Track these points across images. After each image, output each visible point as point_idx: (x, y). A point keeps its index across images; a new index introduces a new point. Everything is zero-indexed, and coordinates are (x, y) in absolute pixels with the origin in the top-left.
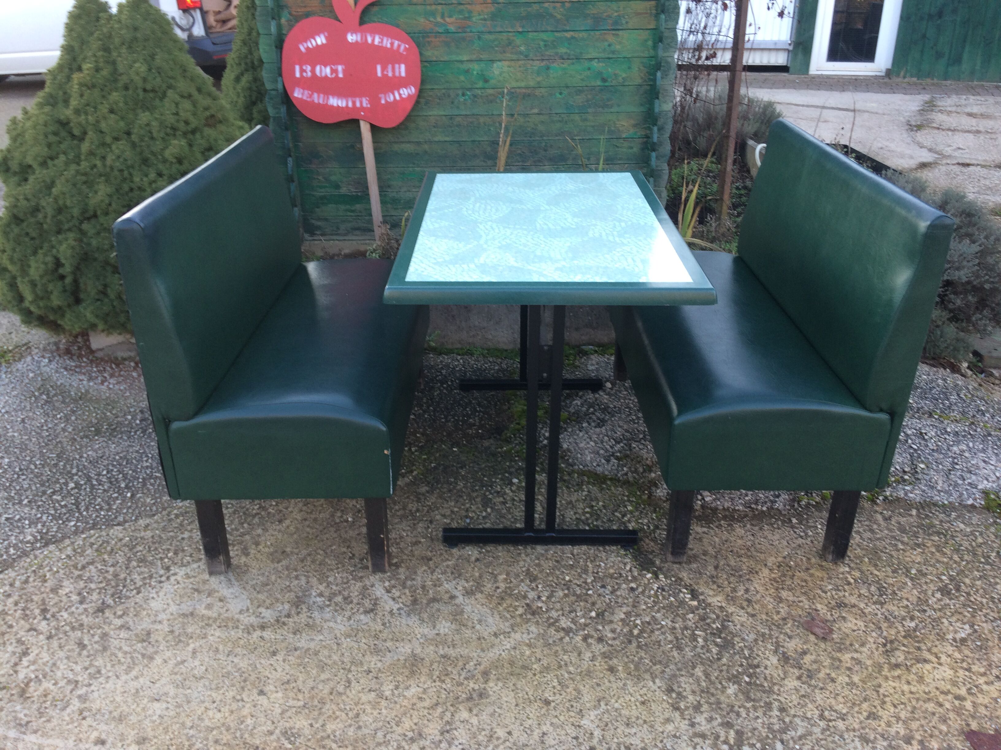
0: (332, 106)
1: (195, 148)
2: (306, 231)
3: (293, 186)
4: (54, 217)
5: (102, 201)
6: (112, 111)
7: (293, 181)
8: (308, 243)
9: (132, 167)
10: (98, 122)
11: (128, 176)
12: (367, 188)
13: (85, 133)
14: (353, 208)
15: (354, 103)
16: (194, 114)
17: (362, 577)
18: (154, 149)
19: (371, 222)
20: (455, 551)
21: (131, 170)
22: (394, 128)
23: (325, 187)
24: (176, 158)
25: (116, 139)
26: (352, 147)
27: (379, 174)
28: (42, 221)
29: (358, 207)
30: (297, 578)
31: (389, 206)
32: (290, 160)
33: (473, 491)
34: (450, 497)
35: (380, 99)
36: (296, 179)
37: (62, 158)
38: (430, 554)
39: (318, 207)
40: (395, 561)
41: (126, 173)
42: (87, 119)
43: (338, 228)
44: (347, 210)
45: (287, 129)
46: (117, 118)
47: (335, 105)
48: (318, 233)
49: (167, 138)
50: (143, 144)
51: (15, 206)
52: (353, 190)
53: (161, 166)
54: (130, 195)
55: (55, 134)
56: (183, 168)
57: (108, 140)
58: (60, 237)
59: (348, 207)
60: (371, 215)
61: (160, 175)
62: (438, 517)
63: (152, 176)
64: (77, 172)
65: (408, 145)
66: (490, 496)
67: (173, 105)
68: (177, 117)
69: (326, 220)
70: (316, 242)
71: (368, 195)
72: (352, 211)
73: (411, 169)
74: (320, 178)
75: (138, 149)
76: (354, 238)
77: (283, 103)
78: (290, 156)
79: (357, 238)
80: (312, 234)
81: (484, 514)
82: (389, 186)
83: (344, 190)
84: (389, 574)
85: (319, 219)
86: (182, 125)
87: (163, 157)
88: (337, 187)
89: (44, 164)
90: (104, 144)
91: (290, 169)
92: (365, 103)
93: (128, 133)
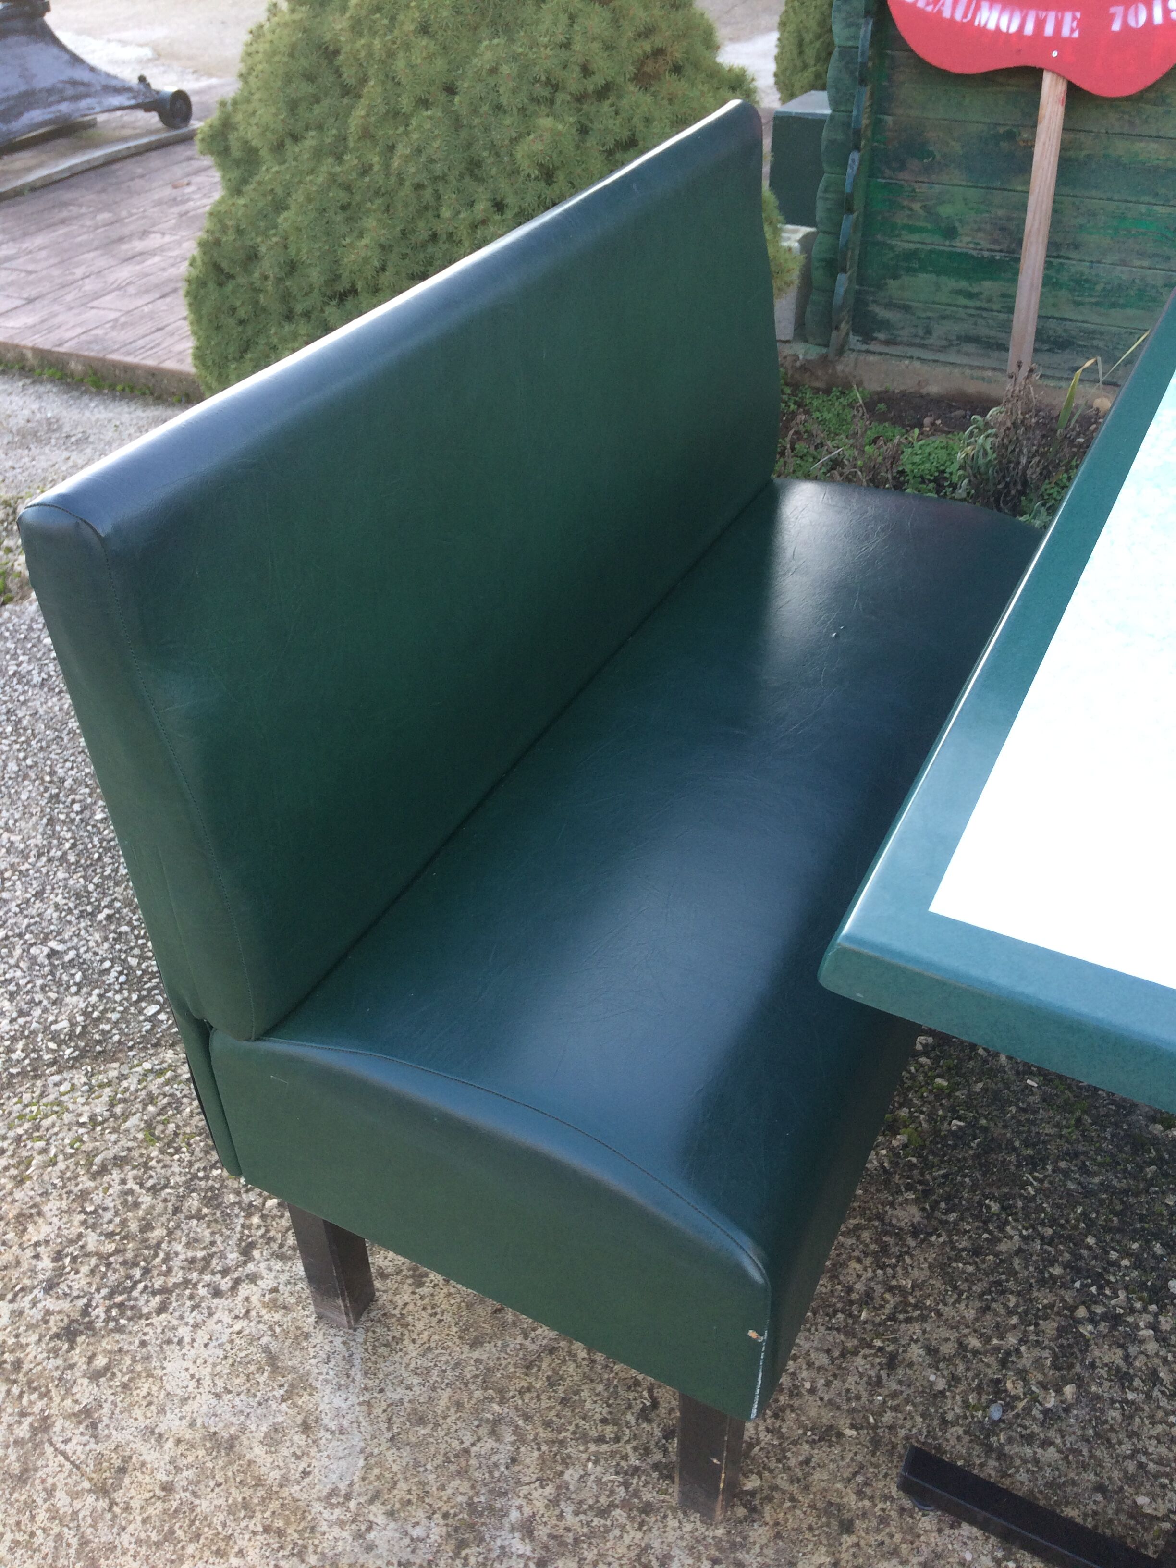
0: (983, 31)
1: (591, 141)
2: (856, 329)
3: (848, 222)
4: (280, 280)
5: (366, 260)
6: (424, 29)
7: (850, 211)
8: (853, 356)
9: (443, 178)
10: (391, 54)
11: (432, 203)
12: (1020, 242)
13: (364, 80)
14: (975, 289)
15: (1040, 25)
16: (609, 47)
17: (647, 1509)
18: (495, 135)
19: (1006, 327)
20: (927, 1522)
21: (441, 187)
22: (1128, 99)
23: (921, 230)
24: (541, 166)
25: (424, 103)
26: (1010, 136)
27: (1056, 211)
28: (258, 284)
29: (988, 287)
30: (495, 1427)
31: (1063, 293)
32: (855, 156)
33: (1042, 1282)
34: (970, 1279)
35: (1111, 18)
36: (858, 203)
37: (311, 141)
38: (851, 1499)
39: (895, 277)
40: (752, 1483)
41: (428, 194)
42: (370, 46)
43: (928, 332)
44: (960, 292)
45: (863, 81)
46: (433, 47)
47: (991, 26)
48: (881, 336)
49: (532, 107)
50: (476, 121)
51: (218, 243)
52: (985, 244)
53: (504, 185)
54: (430, 249)
55: (310, 77)
56: (549, 193)
57: (405, 103)
58: (288, 328)
59: (963, 284)
60: (1011, 310)
61: (499, 206)
62: (916, 1352)
63: (482, 207)
64: (333, 178)
65: (1153, 146)
66: (1087, 1329)
67: (564, 19)
68: (564, 54)
69: (906, 308)
70: (871, 358)
71: (1018, 260)
72: (970, 296)
73: (1143, 208)
74: (916, 206)
75: (464, 133)
76: (958, 359)
77: (867, 13)
78: (857, 148)
79: (965, 360)
80: (867, 338)
81: (1051, 1402)
82: (1076, 246)
83: (963, 244)
84: (720, 1532)
85: (890, 305)
86: (573, 80)
87: (513, 161)
88: (951, 233)
89: (279, 148)
90: (395, 115)
91: (849, 180)
92: (1069, 27)
93: (450, 90)
